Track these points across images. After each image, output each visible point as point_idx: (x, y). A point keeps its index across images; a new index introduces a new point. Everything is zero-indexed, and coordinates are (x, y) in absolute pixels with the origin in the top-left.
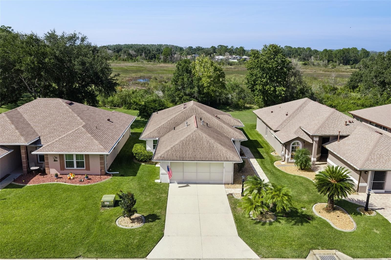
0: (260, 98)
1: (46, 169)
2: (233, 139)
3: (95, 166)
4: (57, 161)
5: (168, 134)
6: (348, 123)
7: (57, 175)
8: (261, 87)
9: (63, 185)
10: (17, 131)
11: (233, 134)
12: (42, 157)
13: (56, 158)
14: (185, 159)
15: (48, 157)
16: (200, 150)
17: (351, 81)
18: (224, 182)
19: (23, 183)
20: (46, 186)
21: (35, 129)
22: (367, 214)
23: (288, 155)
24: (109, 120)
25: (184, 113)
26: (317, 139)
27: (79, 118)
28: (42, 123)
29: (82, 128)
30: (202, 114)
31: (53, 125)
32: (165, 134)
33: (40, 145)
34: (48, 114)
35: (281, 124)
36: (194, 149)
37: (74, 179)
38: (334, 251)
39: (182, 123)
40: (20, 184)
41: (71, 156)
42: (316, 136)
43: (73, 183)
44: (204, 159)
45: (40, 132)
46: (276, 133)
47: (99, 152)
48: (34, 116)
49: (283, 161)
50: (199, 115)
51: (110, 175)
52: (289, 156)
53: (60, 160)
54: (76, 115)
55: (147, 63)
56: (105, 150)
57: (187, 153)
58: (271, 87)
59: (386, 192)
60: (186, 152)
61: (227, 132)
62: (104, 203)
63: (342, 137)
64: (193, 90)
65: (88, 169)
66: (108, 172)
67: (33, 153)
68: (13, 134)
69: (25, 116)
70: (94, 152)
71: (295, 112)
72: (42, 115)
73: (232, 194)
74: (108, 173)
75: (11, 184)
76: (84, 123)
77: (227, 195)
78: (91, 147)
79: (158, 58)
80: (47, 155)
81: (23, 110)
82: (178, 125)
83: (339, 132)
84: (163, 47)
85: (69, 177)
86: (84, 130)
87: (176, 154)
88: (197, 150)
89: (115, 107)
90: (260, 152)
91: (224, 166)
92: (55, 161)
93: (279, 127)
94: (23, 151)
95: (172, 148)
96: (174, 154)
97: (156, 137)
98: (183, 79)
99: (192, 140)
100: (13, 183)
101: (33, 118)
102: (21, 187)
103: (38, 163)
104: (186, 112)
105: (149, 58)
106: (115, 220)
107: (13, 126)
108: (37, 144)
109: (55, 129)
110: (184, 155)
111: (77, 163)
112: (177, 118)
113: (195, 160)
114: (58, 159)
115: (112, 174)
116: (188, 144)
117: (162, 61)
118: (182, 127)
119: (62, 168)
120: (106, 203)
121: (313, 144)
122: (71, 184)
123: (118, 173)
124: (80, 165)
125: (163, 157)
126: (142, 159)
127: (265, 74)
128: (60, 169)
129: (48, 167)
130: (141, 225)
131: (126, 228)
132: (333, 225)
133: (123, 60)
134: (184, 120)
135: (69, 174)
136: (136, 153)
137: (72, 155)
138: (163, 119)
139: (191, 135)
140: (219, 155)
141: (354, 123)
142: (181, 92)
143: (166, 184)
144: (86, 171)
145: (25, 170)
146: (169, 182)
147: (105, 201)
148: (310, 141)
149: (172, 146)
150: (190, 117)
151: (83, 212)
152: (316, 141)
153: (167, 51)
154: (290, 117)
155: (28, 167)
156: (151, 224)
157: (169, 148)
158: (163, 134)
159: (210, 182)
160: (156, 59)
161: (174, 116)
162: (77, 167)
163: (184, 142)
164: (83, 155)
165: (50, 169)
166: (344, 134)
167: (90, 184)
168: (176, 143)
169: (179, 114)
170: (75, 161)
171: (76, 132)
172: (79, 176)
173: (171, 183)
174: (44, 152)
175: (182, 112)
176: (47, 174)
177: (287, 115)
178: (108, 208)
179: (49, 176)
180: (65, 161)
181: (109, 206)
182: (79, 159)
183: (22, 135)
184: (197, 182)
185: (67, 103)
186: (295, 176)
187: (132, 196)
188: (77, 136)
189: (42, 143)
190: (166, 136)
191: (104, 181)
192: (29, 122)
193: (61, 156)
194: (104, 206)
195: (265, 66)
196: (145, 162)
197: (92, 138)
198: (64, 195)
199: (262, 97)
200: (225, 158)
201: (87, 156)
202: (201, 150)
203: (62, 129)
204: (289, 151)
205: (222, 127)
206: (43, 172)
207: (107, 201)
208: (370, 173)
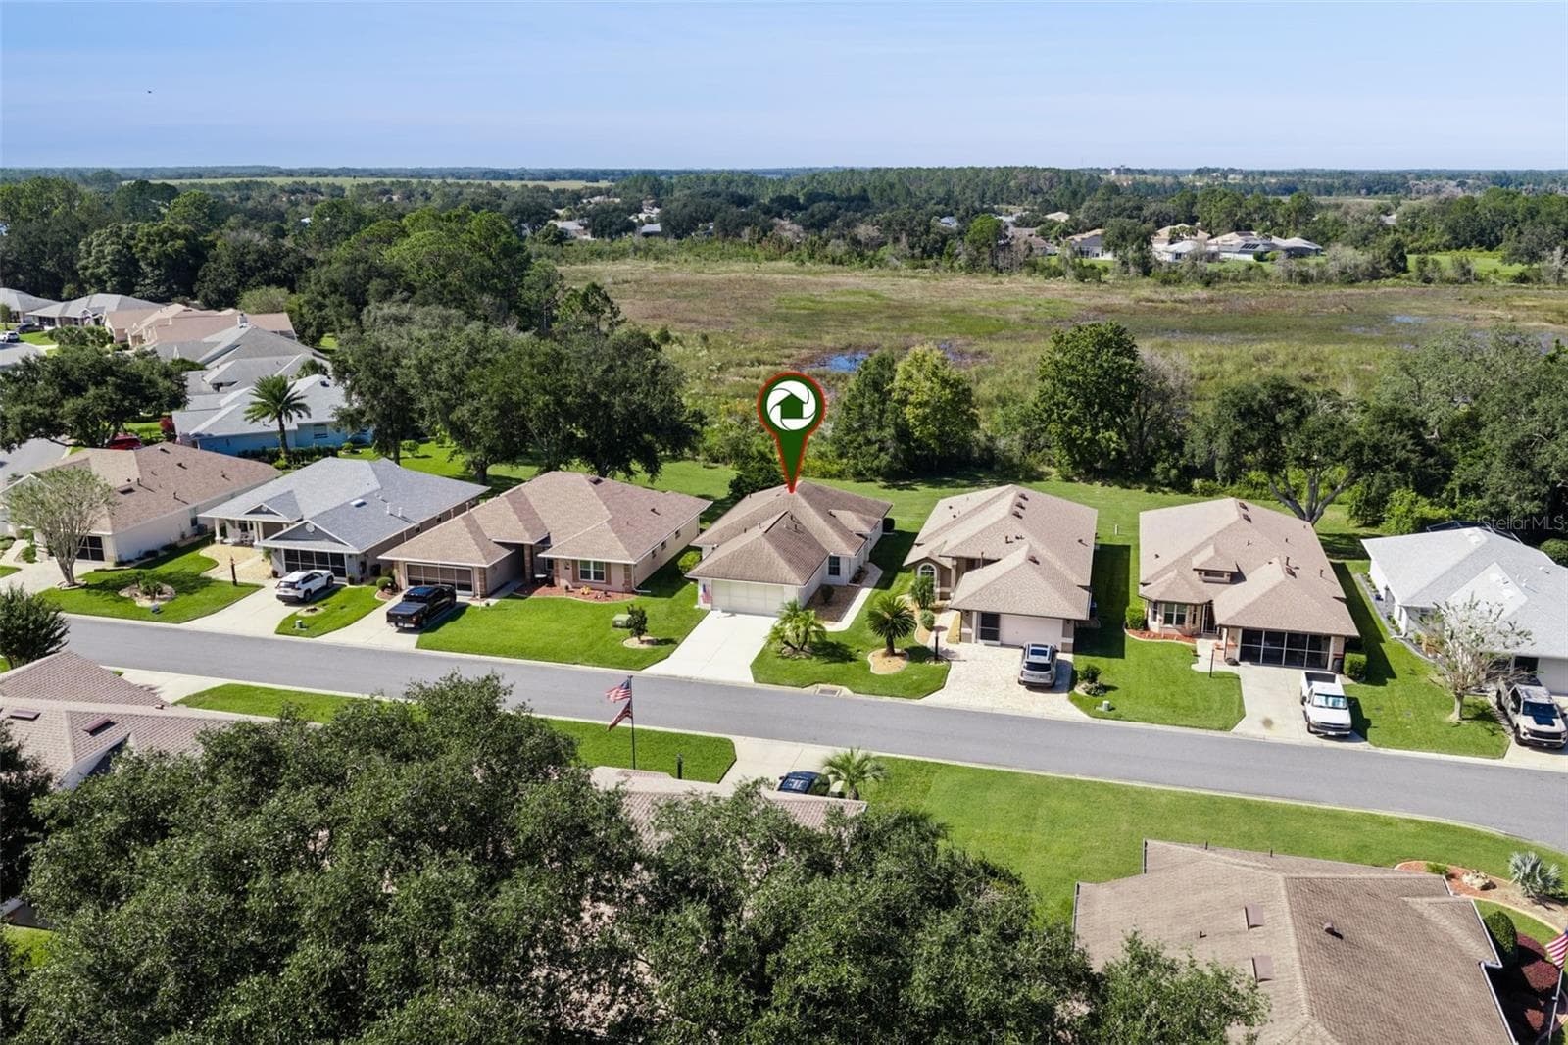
0: (1064, 454)
1: (555, 578)
2: (832, 554)
3: (618, 578)
4: (569, 568)
6: (1011, 538)
7: (567, 588)
9: (573, 599)
10: (520, 522)
12: (551, 562)
13: (568, 564)
14: (728, 577)
15: (557, 562)
16: (754, 566)
19: (526, 593)
20: (553, 599)
21: (544, 522)
22: (933, 663)
24: (653, 510)
25: (773, 504)
26: (956, 563)
27: (604, 507)
28: (554, 512)
31: (569, 516)
33: (549, 545)
36: (746, 563)
37: (588, 594)
40: (521, 595)
41: (586, 563)
42: (945, 557)
43: (586, 599)
44: (754, 579)
45: (550, 525)
46: (919, 547)
47: (623, 559)
48: (542, 500)
50: (795, 509)
51: (637, 594)
53: (573, 567)
54: (601, 503)
56: (630, 558)
59: (1002, 645)
60: (733, 567)
62: (615, 623)
63: (988, 562)
65: (608, 583)
67: (540, 555)
68: (517, 527)
69: (531, 500)
70: (617, 559)
72: (554, 500)
74: (636, 591)
75: (511, 594)
76: (610, 516)
78: (615, 552)
79: (950, 256)
80: (557, 559)
81: (531, 488)
83: (982, 554)
85: (582, 592)
86: (608, 525)
87: (718, 570)
88: (749, 565)
89: (717, 461)
91: (785, 591)
92: (566, 568)
94: (527, 552)
96: (721, 569)
100: (514, 593)
101: (542, 503)
102: (523, 598)
103: (545, 570)
104: (776, 504)
106: (622, 639)
107: (516, 516)
108: (545, 543)
109: (570, 522)
110: (730, 572)
111: (595, 573)
112: (754, 515)
114: (571, 566)
115: (640, 592)
116: (741, 556)
119: (575, 580)
120: (620, 623)
121: (951, 569)
122: (584, 600)
123: (649, 592)
124: (598, 576)
128: (572, 580)
129: (558, 576)
130: (650, 646)
131: (631, 646)
132: (872, 667)
133: (833, 261)
135: (583, 587)
137: (589, 562)
140: (776, 576)
143: (703, 611)
144: (605, 585)
145: (528, 577)
146: (709, 609)
147: (616, 621)
151: (590, 629)
154: (955, 521)
155: (533, 574)
156: (661, 646)
159: (766, 613)
160: (945, 257)
162: (594, 579)
163: (736, 552)
164: (602, 562)
165: (560, 579)
167: (605, 602)
169: (764, 506)
170: (592, 570)
171: (598, 528)
172: (595, 590)
173: (712, 610)
174: (553, 554)
176: (555, 586)
177: (955, 516)
178: (619, 628)
179: (558, 588)
180: (580, 569)
181: (621, 627)
182: (598, 568)
183: (528, 530)
184: (749, 612)
185: (591, 482)
187: (643, 612)
188: (598, 535)
189: (552, 542)
191: (624, 599)
192: (537, 510)
193: (575, 562)
194: (616, 626)
197: (617, 539)
198: (573, 612)
199: (1067, 453)
200: (783, 580)
201: (608, 564)
202: (756, 566)
203: (579, 523)
206: (550, 582)
207: (619, 621)
208: (975, 614)
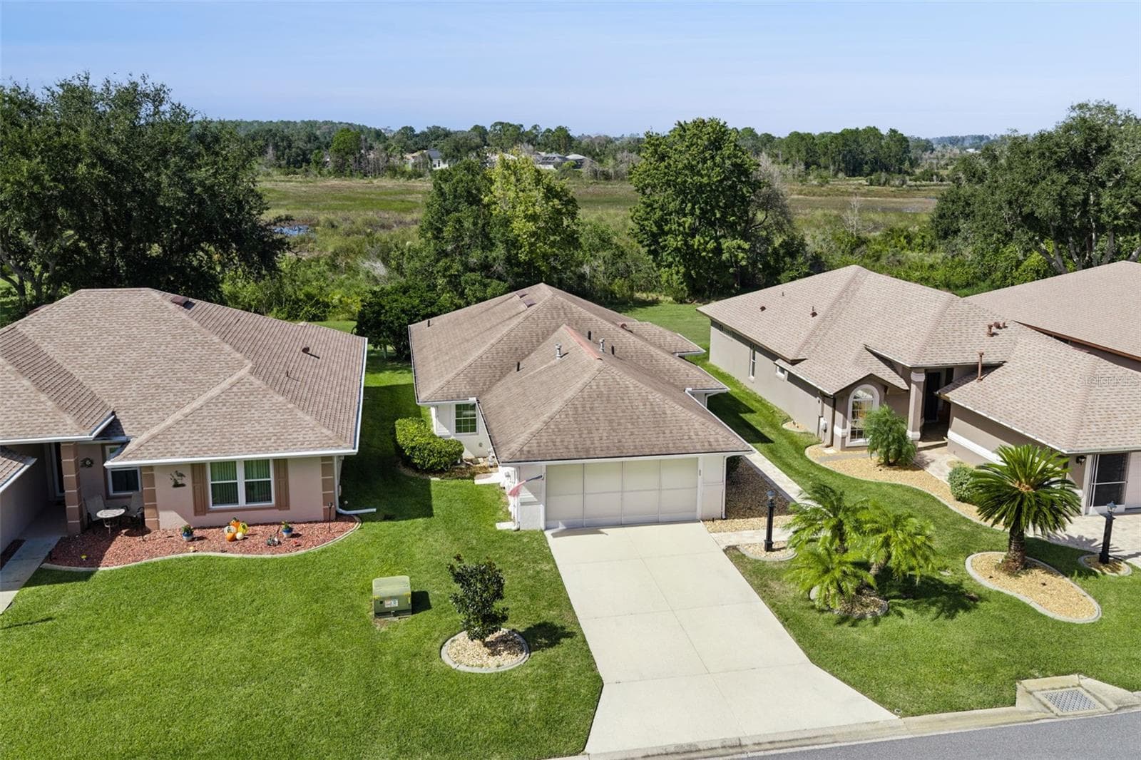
0: (678, 273)
1: (147, 512)
2: (690, 389)
3: (305, 492)
4: (183, 485)
5: (499, 384)
6: (994, 330)
7: (187, 532)
8: (681, 240)
9: (219, 559)
10: (43, 397)
11: (688, 375)
12: (127, 479)
13: (182, 475)
14: (592, 454)
15: (153, 475)
16: (629, 426)
17: (942, 216)
18: (698, 516)
19: (81, 563)
21: (93, 389)
22: (1110, 573)
23: (844, 427)
24: (306, 350)
25: (534, 319)
26: (921, 378)
27: (227, 348)
28: (111, 368)
29: (252, 378)
30: (584, 320)
31: (151, 372)
32: (492, 384)
33: (122, 439)
34: (123, 341)
35: (806, 342)
36: (611, 422)
37: (245, 539)
38: (1074, 678)
39: (532, 351)
40: (73, 569)
41: (227, 468)
42: (916, 369)
43: (249, 552)
44: (647, 451)
45: (110, 396)
46: (797, 365)
47: (322, 447)
48: (77, 347)
49: (827, 447)
50: (576, 324)
51: (351, 519)
52: (845, 431)
53: (193, 482)
54: (216, 339)
55: (283, 178)
56: (341, 443)
57: (596, 435)
58: (707, 239)
59: (1129, 510)
60: (590, 432)
61: (668, 370)
62: (381, 602)
64: (494, 254)
65: (284, 503)
66: (344, 512)
67: (108, 464)
68: (33, 407)
70: (308, 450)
71: (833, 305)
72: (104, 344)
73: (735, 548)
74: (342, 514)
75: (40, 571)
76: (249, 363)
77: (725, 551)
78: (295, 435)
79: (317, 163)
80: (151, 467)
81: (34, 328)
82: (524, 356)
83: (981, 355)
84: (319, 128)
85: (229, 535)
86: (258, 383)
87: (562, 441)
88: (619, 424)
90: (753, 423)
91: (700, 467)
92: (176, 485)
93: (801, 349)
94: (68, 461)
95: (546, 423)
96: (558, 440)
97: (466, 397)
98: (459, 221)
99: (600, 395)
100: (47, 565)
101: (77, 353)
103: (108, 497)
104: (539, 318)
105: (288, 163)
106: (437, 651)
107: (26, 382)
108: (113, 434)
109: (158, 386)
110: (588, 443)
111: (249, 487)
112: (516, 335)
113: (624, 455)
114: (188, 481)
115: (356, 515)
116: (592, 409)
117: (329, 173)
118: (543, 362)
119: (201, 508)
121: (908, 392)
122: (246, 556)
123: (375, 510)
124: (257, 492)
125: (529, 452)
126: (432, 465)
127: (689, 205)
128: (192, 511)
129: (155, 507)
131: (483, 671)
132: (1040, 610)
134: (538, 341)
135: (228, 524)
136: (413, 448)
137: (234, 463)
138: (467, 341)
139: (593, 384)
140: (686, 437)
141: (1009, 329)
142: (453, 261)
143: (535, 532)
144: (277, 511)
145: (74, 521)
146: (542, 526)
147: (385, 598)
148: (901, 384)
149: (545, 418)
150: (554, 331)
151: (324, 638)
152: (917, 384)
153: (344, 142)
154: (823, 320)
155: (86, 512)
156: (551, 652)
157: (537, 425)
158: (485, 384)
159: (661, 517)
160: (313, 166)
161: (505, 330)
162: (247, 501)
163: (576, 403)
164: (266, 461)
165: (162, 514)
166: (990, 359)
167: (302, 551)
168: (556, 408)
169: (520, 323)
170: (241, 481)
171: (235, 389)
172: (258, 528)
173: (547, 529)
174: (144, 458)
175: (527, 318)
176: (149, 532)
177: (814, 314)
178: (396, 619)
180: (210, 483)
181: (397, 613)
182: (255, 475)
183: (65, 409)
184: (623, 520)
185: (177, 303)
186: (879, 485)
188: (242, 404)
189: (126, 432)
190: (499, 389)
191: (341, 537)
192: (69, 368)
193: (198, 468)
195: (690, 180)
196: (440, 472)
197: (290, 406)
198: (241, 590)
199: (682, 270)
200: (706, 444)
201: (282, 464)
202: (633, 424)
203: (180, 383)
204: (846, 416)
205: (652, 356)
206: (135, 525)
207: (391, 598)
208: (1089, 461)
